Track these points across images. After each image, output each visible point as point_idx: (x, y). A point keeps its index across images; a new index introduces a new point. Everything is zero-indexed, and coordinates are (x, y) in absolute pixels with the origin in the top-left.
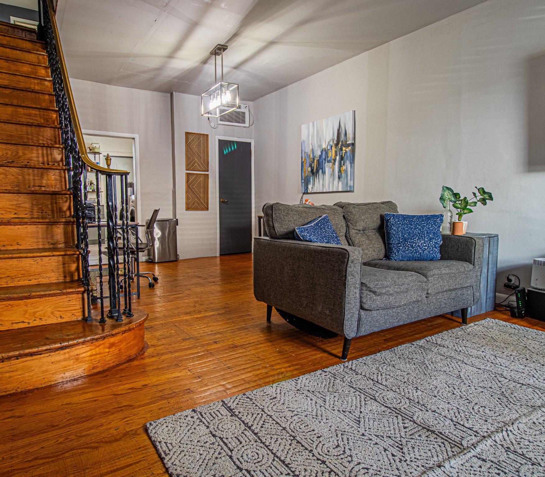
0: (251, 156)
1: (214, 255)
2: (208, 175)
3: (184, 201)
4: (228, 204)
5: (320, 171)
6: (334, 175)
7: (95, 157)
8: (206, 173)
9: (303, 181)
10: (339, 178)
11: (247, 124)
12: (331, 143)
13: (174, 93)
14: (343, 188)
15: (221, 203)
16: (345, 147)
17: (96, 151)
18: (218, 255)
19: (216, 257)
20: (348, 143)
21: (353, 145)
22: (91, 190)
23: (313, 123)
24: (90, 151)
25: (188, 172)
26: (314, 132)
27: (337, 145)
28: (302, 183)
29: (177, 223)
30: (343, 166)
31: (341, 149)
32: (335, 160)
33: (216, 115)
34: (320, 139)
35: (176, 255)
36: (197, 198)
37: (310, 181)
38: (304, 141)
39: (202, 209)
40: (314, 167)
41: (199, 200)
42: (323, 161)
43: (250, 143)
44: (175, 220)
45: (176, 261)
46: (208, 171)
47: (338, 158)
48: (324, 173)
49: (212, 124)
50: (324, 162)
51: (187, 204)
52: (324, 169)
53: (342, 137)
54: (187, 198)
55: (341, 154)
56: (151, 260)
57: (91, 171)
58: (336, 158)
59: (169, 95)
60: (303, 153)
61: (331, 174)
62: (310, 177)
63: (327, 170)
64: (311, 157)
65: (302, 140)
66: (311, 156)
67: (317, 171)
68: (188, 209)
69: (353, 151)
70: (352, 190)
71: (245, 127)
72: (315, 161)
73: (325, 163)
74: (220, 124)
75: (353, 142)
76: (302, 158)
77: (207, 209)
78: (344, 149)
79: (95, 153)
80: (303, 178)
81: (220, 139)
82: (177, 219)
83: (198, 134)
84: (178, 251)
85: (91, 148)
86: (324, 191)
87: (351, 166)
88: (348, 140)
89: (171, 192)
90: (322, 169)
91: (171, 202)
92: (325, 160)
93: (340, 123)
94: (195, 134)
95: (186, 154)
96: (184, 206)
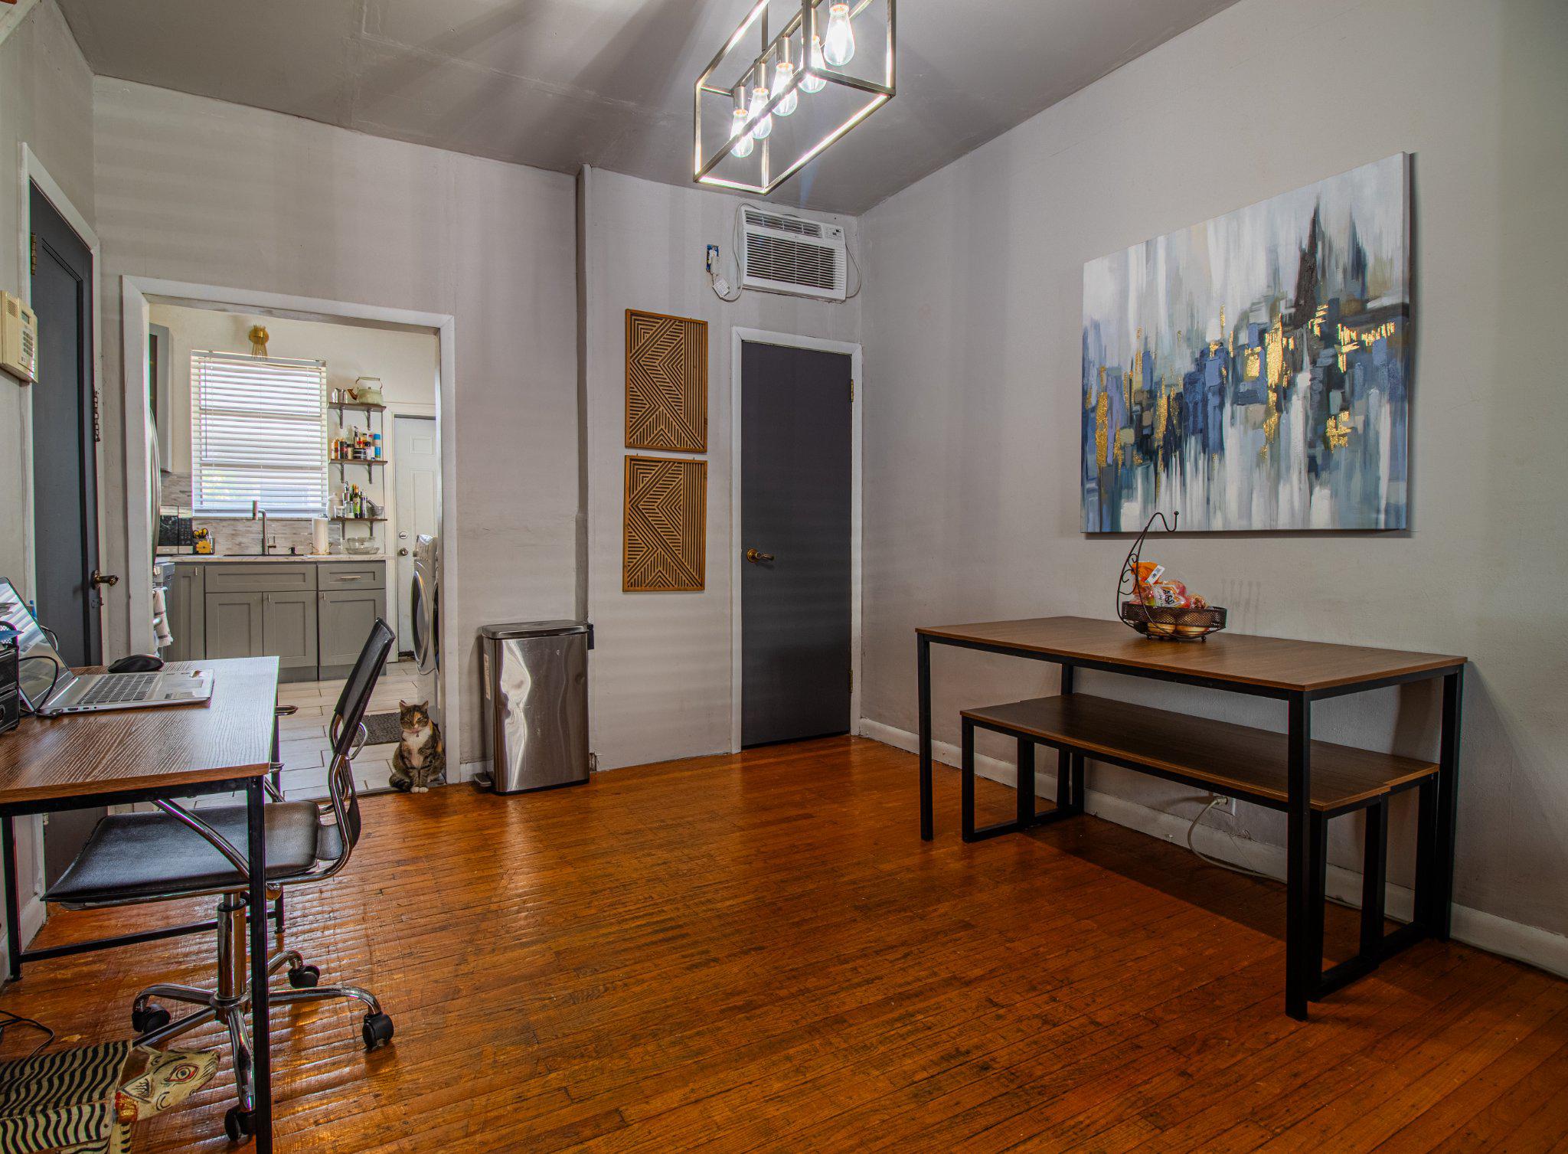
0: (850, 401)
1: (720, 751)
2: (703, 464)
3: (618, 558)
4: (770, 567)
5: (1192, 445)
6: (1275, 458)
7: (368, 419)
8: (699, 458)
9: (1093, 485)
10: (1314, 468)
11: (839, 293)
12: (1263, 317)
13: (587, 167)
14: (1334, 514)
15: (751, 562)
16: (1351, 326)
17: (371, 399)
18: (735, 748)
19: (726, 758)
20: (1370, 305)
21: (1407, 313)
22: (352, 516)
23: (1149, 244)
24: (353, 401)
25: (633, 452)
26: (1151, 283)
27: (1295, 322)
28: (1086, 493)
29: (588, 639)
30: (1344, 416)
31: (1329, 339)
32: (1284, 393)
33: (760, 186)
34: (1191, 306)
35: (586, 755)
36: (666, 547)
37: (1130, 487)
38: (1096, 326)
39: (681, 587)
40: (1152, 427)
41: (673, 555)
42: (1205, 401)
43: (846, 359)
44: (582, 629)
45: (585, 782)
46: (703, 450)
47: (1304, 380)
48: (1213, 447)
49: (722, 287)
50: (1213, 401)
51: (629, 569)
52: (1212, 435)
53: (1336, 281)
54: (631, 547)
55: (1325, 360)
56: (487, 784)
57: (355, 458)
58: (1292, 383)
59: (572, 179)
60: (1094, 372)
61: (1260, 458)
62: (1131, 471)
63: (1232, 437)
64: (1136, 386)
65: (1086, 323)
66: (1138, 381)
67: (1174, 443)
68: (632, 584)
69: (1407, 345)
70: (1403, 526)
71: (831, 300)
72: (1163, 402)
73: (1221, 406)
74: (748, 288)
75: (1407, 301)
76: (1085, 393)
77: (700, 585)
78: (1345, 334)
79: (368, 407)
80: (1094, 472)
81: (746, 338)
82: (590, 627)
83: (671, 318)
84: (591, 740)
85: (355, 392)
86: (1217, 525)
87: (1397, 417)
88: (1371, 291)
89: (573, 526)
90: (1203, 432)
91: (572, 562)
92: (1221, 391)
93: (1315, 222)
94: (659, 317)
95: (628, 390)
96: (618, 577)
